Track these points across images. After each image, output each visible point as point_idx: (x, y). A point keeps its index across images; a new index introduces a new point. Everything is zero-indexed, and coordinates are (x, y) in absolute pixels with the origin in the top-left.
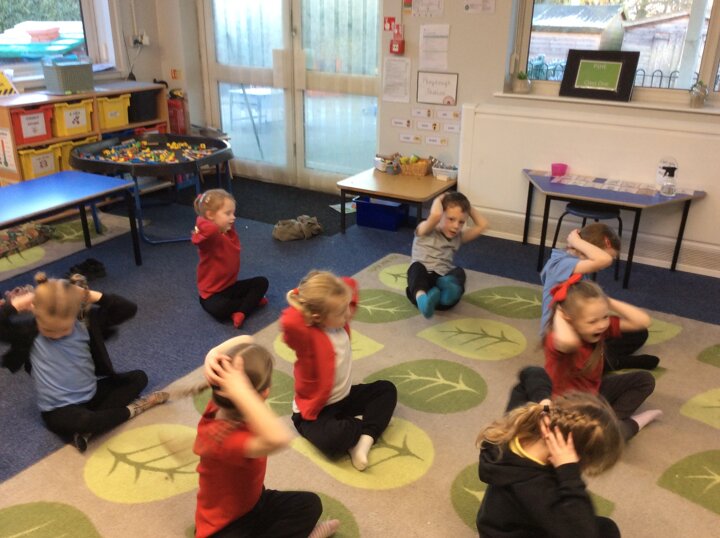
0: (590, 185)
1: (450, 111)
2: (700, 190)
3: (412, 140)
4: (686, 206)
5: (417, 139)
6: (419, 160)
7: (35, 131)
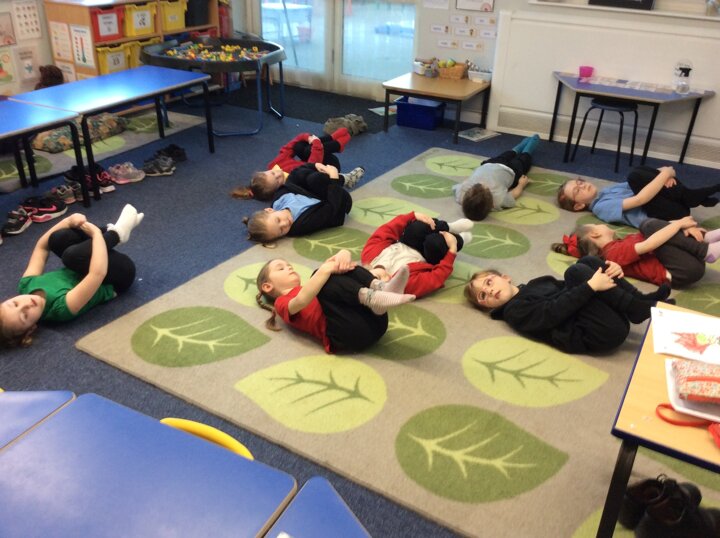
0: (614, 84)
1: (487, 18)
2: (710, 90)
3: (449, 45)
4: (697, 103)
5: (454, 44)
6: (455, 64)
7: (109, 29)
